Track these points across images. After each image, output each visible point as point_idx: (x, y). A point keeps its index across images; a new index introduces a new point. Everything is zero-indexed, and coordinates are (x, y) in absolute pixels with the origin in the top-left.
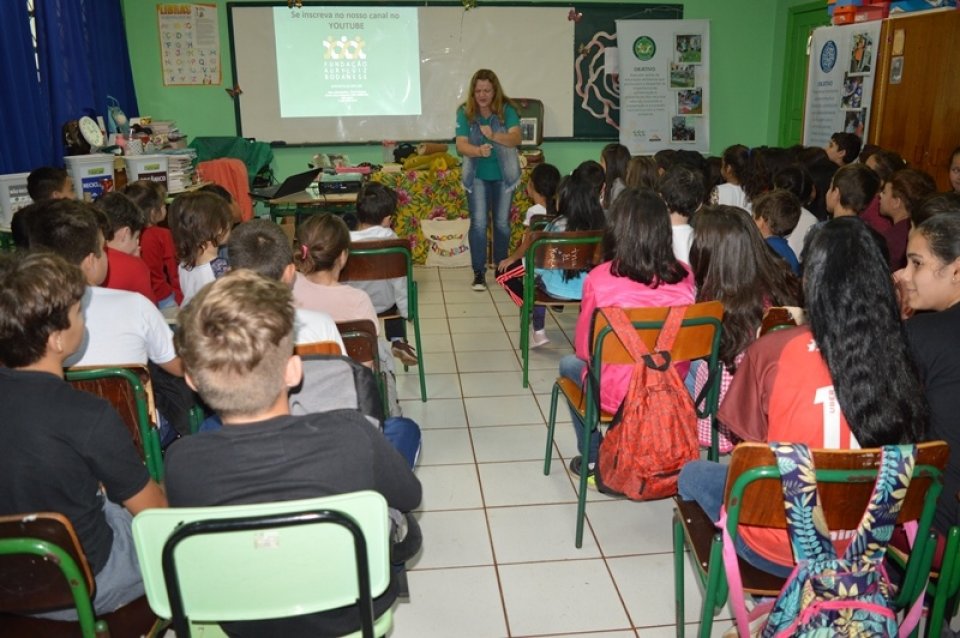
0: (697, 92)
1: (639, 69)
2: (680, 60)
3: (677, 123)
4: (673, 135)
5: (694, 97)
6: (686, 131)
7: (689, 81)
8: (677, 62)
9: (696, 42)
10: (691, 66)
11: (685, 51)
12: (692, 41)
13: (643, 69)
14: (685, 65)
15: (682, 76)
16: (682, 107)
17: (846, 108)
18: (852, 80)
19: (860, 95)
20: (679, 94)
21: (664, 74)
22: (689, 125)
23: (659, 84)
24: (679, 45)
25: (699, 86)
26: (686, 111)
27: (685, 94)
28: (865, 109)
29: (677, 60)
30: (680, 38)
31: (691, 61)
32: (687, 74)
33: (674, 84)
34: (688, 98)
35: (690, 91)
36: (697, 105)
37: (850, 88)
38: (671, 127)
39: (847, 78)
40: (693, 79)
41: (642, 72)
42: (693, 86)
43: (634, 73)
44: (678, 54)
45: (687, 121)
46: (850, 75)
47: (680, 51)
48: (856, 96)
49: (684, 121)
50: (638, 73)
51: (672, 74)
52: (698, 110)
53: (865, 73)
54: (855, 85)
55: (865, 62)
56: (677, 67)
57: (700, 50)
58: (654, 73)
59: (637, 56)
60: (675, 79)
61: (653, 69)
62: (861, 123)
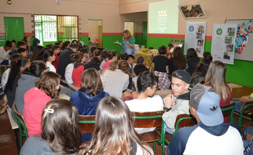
0: (232, 45)
1: (217, 38)
2: (228, 36)
3: (225, 54)
4: (224, 57)
5: (231, 47)
6: (227, 57)
7: (230, 42)
8: (227, 36)
9: (233, 30)
10: (231, 37)
11: (230, 33)
12: (232, 30)
13: (219, 38)
14: (229, 37)
15: (228, 40)
16: (227, 49)
17: (197, 39)
18: (199, 34)
19: (202, 37)
20: (227, 45)
21: (224, 39)
22: (228, 55)
23: (222, 42)
24: (228, 31)
25: (233, 43)
26: (228, 51)
27: (228, 46)
28: (203, 40)
29: (227, 35)
30: (229, 29)
31: (231, 36)
32: (230, 40)
33: (226, 42)
34: (229, 47)
35: (230, 45)
36: (232, 49)
37: (199, 35)
38: (224, 55)
39: (197, 33)
40: (231, 41)
41: (218, 38)
42: (231, 43)
43: (216, 38)
44: (228, 34)
45: (228, 54)
46: (198, 33)
47: (228, 33)
48: (200, 37)
49: (227, 54)
50: (217, 39)
51: (226, 39)
52: (232, 51)
53: (202, 33)
54: (200, 35)
55: (202, 31)
56: (227, 38)
57: (234, 33)
58: (221, 39)
59: (217, 34)
60: (226, 41)
61: (221, 38)
62: (202, 42)
